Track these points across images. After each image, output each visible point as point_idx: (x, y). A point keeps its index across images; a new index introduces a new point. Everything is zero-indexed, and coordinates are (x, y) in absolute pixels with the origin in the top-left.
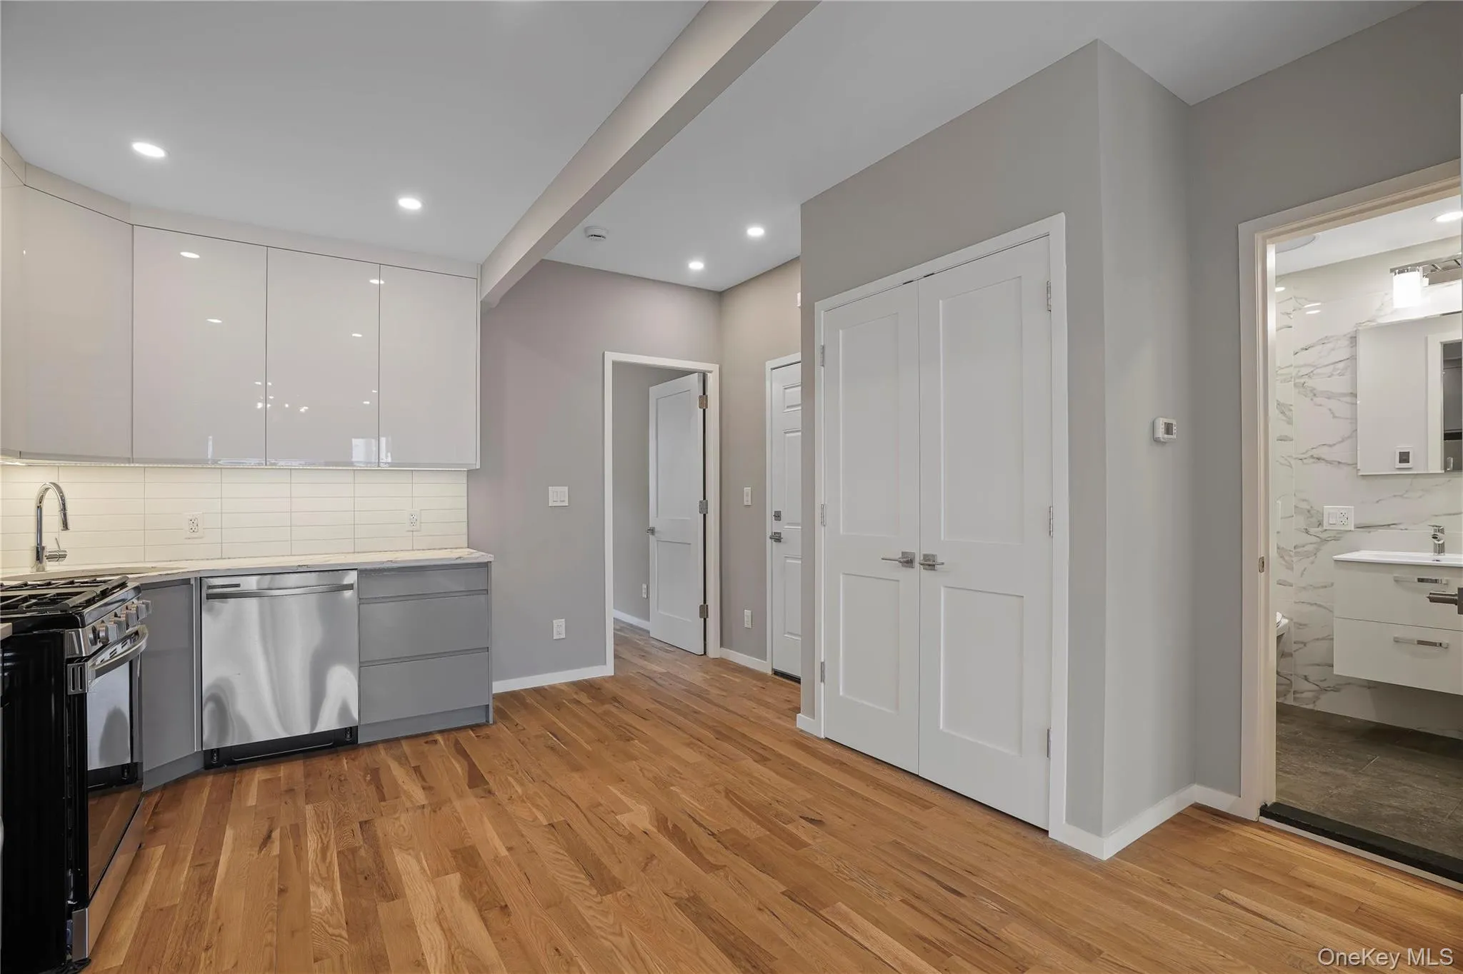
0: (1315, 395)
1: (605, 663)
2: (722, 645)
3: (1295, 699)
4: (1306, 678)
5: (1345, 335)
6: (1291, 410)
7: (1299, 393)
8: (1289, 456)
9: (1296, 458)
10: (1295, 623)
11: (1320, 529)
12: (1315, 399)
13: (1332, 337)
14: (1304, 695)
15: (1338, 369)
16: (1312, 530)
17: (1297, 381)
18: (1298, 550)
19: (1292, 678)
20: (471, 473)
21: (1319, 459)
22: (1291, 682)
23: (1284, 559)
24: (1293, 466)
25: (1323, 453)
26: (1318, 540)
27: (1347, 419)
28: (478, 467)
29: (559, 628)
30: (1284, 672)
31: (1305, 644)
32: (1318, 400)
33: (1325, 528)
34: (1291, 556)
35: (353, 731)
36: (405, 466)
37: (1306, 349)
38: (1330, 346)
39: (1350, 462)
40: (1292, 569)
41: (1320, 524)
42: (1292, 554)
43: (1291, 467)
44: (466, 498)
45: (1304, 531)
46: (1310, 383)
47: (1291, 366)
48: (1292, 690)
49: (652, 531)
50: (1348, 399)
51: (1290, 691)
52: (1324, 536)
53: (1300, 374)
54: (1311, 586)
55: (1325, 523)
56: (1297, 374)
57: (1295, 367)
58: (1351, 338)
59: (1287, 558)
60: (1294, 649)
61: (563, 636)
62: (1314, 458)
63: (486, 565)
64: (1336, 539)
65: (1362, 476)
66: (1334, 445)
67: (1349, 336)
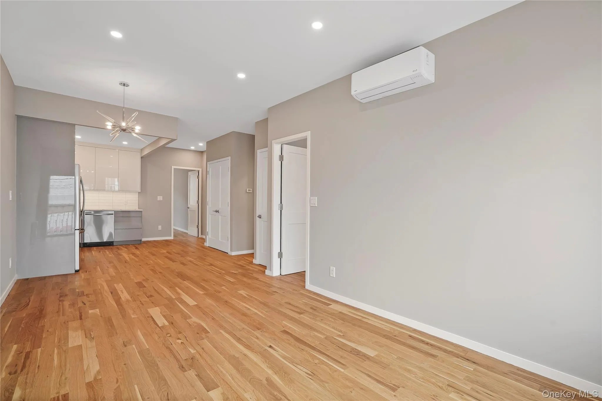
1: (171, 236)
2: (202, 235)
20: (139, 193)
28: (140, 191)
29: (160, 228)
35: (112, 242)
36: (122, 190)
44: (138, 198)
49: (188, 208)
61: (161, 229)
63: (141, 211)
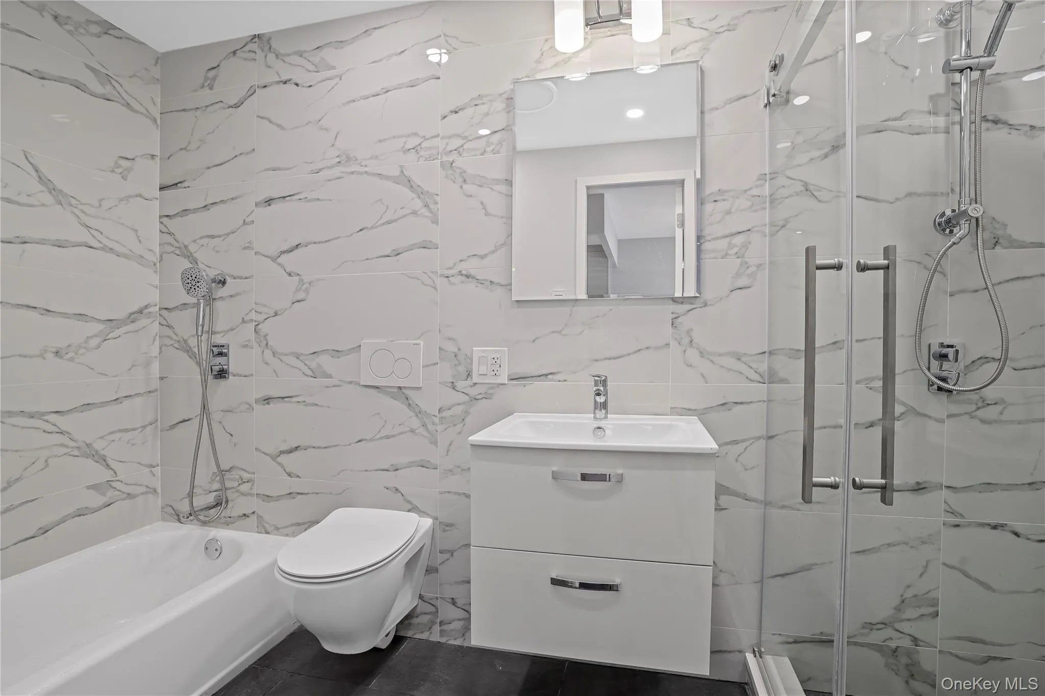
0: (465, 181)
3: (442, 633)
4: (453, 602)
5: (501, 95)
6: (436, 203)
7: (447, 177)
8: (432, 272)
9: (441, 275)
10: (440, 523)
11: (469, 382)
12: (465, 186)
13: (486, 96)
14: (452, 626)
15: (492, 144)
16: (461, 384)
17: (445, 158)
18: (444, 414)
19: (438, 603)
21: (468, 276)
22: (437, 609)
23: (427, 429)
24: (438, 287)
25: (471, 266)
26: (466, 398)
27: (502, 217)
30: (428, 595)
31: (452, 553)
32: (469, 188)
33: (475, 380)
34: (434, 424)
37: (456, 112)
38: (482, 109)
39: (503, 283)
40: (435, 443)
41: (469, 375)
42: (437, 420)
43: (435, 288)
45: (450, 385)
46: (460, 162)
47: (438, 136)
48: (438, 621)
50: (503, 188)
51: (436, 623)
52: (474, 392)
53: (449, 148)
54: (458, 467)
55: (475, 374)
56: (445, 149)
57: (442, 138)
58: (508, 99)
59: (430, 427)
60: (439, 562)
62: (462, 275)
64: (487, 397)
65: (518, 301)
66: (486, 255)
67: (505, 96)
